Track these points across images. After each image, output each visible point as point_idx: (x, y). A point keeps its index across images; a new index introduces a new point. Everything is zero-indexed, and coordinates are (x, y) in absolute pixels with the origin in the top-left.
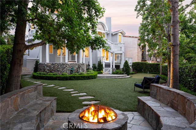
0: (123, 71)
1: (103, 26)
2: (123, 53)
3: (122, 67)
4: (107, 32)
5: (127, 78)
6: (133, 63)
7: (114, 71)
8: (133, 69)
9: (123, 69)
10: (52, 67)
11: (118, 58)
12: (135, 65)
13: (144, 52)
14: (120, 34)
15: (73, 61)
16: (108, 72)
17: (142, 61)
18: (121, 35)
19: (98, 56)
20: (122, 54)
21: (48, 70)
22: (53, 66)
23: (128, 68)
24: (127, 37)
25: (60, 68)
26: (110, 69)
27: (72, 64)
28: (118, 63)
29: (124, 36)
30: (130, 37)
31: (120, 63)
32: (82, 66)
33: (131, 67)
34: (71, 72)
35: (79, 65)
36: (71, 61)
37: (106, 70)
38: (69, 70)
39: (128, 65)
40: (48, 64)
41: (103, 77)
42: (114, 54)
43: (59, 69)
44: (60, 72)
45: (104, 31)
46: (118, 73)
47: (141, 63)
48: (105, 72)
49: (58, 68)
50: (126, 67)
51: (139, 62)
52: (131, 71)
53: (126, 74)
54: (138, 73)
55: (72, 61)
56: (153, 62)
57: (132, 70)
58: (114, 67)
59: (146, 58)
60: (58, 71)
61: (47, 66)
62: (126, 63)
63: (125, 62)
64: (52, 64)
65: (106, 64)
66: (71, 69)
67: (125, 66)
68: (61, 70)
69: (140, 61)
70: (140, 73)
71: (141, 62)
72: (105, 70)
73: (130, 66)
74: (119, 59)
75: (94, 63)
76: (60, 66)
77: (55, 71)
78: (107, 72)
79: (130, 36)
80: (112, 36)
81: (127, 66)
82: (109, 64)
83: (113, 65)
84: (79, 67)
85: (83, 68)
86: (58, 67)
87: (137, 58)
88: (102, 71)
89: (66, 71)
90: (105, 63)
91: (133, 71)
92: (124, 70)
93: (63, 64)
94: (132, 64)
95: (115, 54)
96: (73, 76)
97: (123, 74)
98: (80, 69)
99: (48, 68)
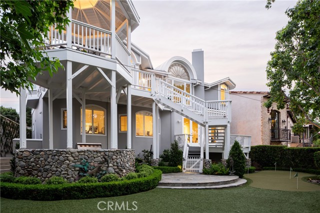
0: (228, 166)
1: (185, 69)
2: (229, 125)
3: (226, 156)
4: (194, 82)
5: (238, 186)
6: (252, 148)
7: (208, 167)
8: (252, 161)
9: (228, 161)
10: (32, 160)
11: (217, 136)
12: (258, 153)
13: (276, 124)
14: (223, 87)
15: (94, 145)
16: (195, 169)
17: (271, 142)
18: (226, 88)
19: (175, 134)
20: (225, 126)
21: (23, 167)
22: (35, 156)
23: (240, 159)
24: (240, 93)
25: (51, 163)
26: (200, 161)
27: (84, 152)
28: (216, 148)
29: (232, 92)
30: (245, 93)
31: (223, 149)
32: (114, 157)
33: (247, 157)
34: (81, 174)
35: (107, 153)
36: (85, 145)
37: (189, 164)
38: (74, 167)
39: (241, 152)
40: (22, 152)
41: (174, 184)
42: (207, 126)
43: (48, 167)
44: (50, 174)
45: (189, 80)
46: (217, 171)
47: (271, 148)
48: (188, 169)
49: (46, 163)
50: (235, 156)
51: (264, 144)
52: (249, 166)
53: (235, 174)
54: (264, 170)
55: (90, 145)
56: (294, 146)
57: (250, 164)
58: (207, 157)
59: (281, 136)
60: (46, 170)
61: (21, 159)
62: (236, 147)
63: (233, 147)
64: (33, 152)
65: (191, 150)
66: (81, 166)
67: (233, 154)
68: (55, 169)
69: (267, 143)
70: (267, 170)
71: (269, 145)
72: (187, 164)
73: (246, 154)
74: (219, 138)
75: (167, 149)
76: (50, 156)
77: (40, 171)
78: (191, 169)
79: (246, 91)
80: (205, 90)
81: (239, 154)
82: (198, 150)
83: (205, 153)
84: (106, 161)
85: (118, 161)
86: (46, 160)
87: (260, 137)
88: (180, 167)
89: (67, 171)
90: (190, 148)
91: (252, 165)
92: (232, 164)
93: (59, 153)
94: (250, 150)
95: (209, 126)
96: (78, 187)
97: (228, 174)
98: (110, 165)
99: (23, 163)
